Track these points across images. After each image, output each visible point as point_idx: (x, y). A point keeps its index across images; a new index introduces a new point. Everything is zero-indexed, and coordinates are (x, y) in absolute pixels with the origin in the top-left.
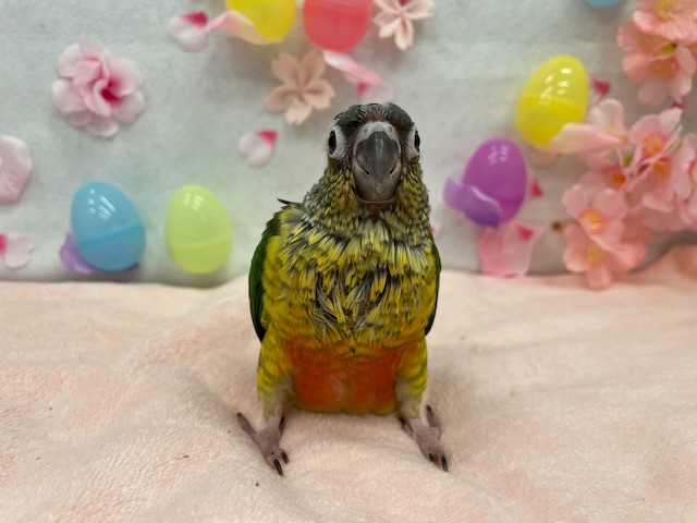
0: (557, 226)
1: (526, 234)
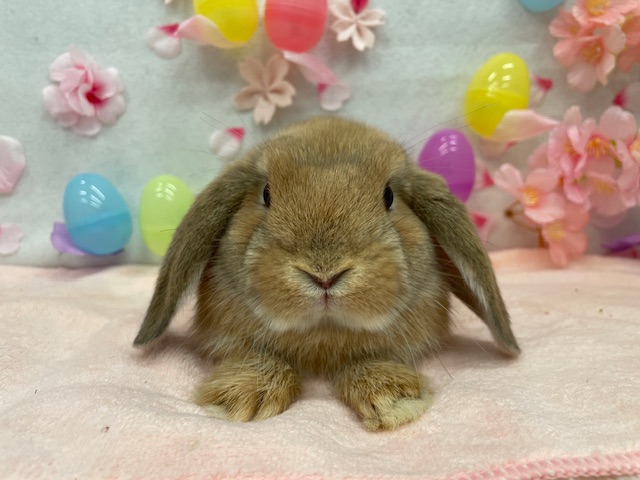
1: (480, 222)
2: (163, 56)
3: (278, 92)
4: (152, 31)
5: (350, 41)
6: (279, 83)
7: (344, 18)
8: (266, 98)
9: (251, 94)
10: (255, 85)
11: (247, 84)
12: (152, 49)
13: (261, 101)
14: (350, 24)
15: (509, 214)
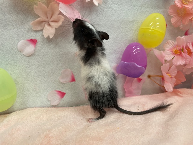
0: (149, 76)
1: (140, 80)
6: (55, 16)
8: (49, 25)
9: (41, 23)
10: (43, 18)
11: (39, 17)
13: (46, 26)
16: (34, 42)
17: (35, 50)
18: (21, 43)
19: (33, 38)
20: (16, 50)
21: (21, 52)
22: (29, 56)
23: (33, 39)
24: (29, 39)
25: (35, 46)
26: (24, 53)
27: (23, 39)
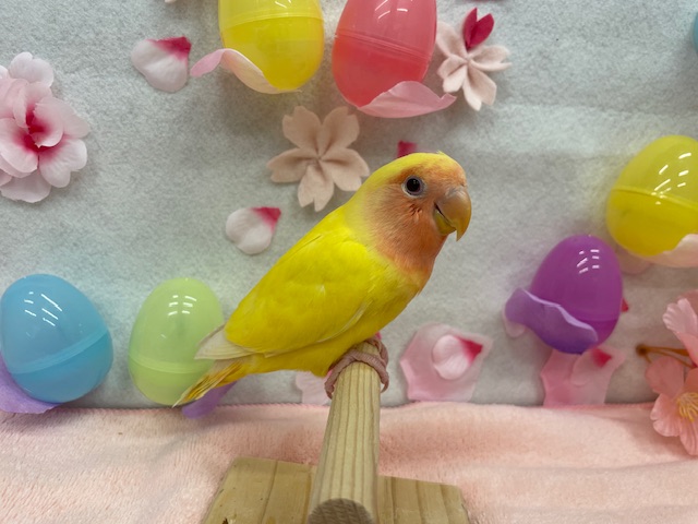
1: (603, 359)
2: (158, 86)
3: (340, 162)
4: (143, 46)
5: (460, 93)
6: (340, 149)
7: (453, 57)
8: (319, 169)
9: (297, 160)
10: (304, 149)
11: (291, 145)
12: (141, 74)
13: (311, 170)
14: (461, 66)
15: (642, 351)
16: (271, 214)
17: (272, 238)
18: (235, 217)
19: (271, 204)
20: (220, 237)
21: (233, 242)
22: (252, 255)
23: (269, 206)
24: (260, 206)
25: (273, 228)
26: (241, 246)
27: (243, 206)
